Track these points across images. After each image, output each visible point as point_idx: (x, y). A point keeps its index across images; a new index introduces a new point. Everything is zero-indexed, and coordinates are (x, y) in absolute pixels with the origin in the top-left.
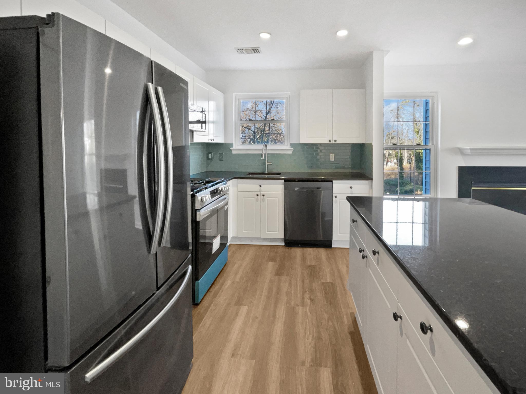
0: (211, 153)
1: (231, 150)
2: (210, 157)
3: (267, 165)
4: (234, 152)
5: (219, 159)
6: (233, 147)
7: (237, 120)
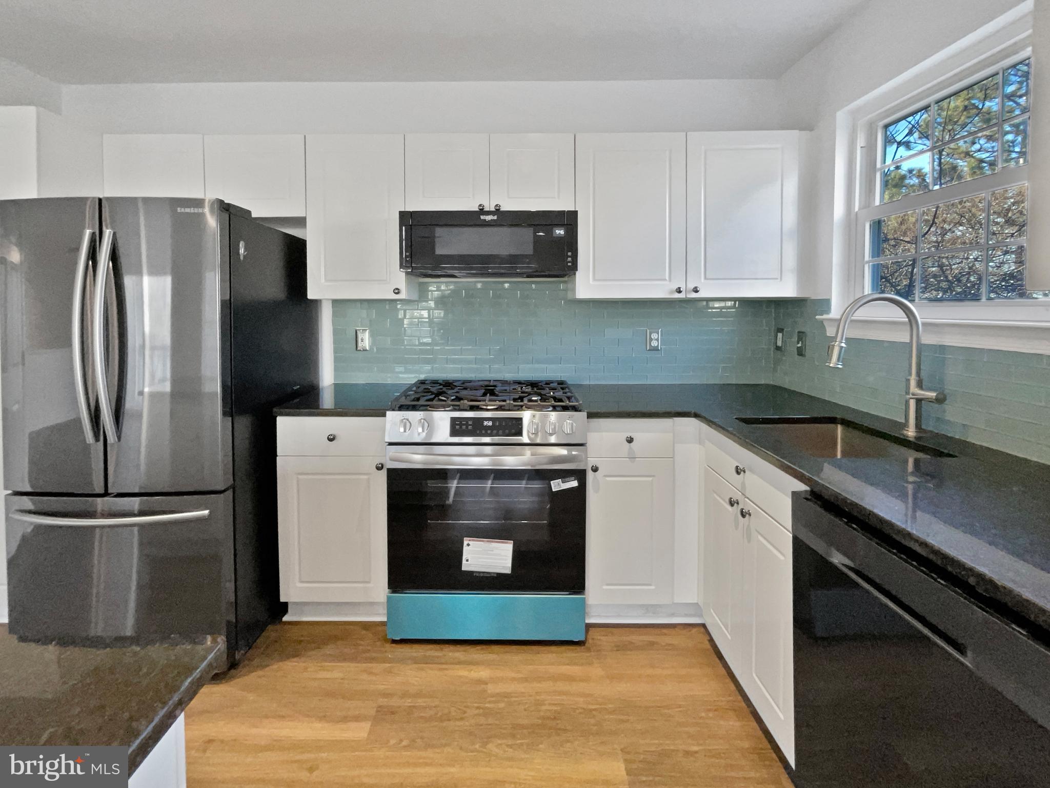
0: (782, 330)
1: (822, 324)
2: (779, 343)
5: (798, 351)
6: (828, 311)
7: (857, 209)
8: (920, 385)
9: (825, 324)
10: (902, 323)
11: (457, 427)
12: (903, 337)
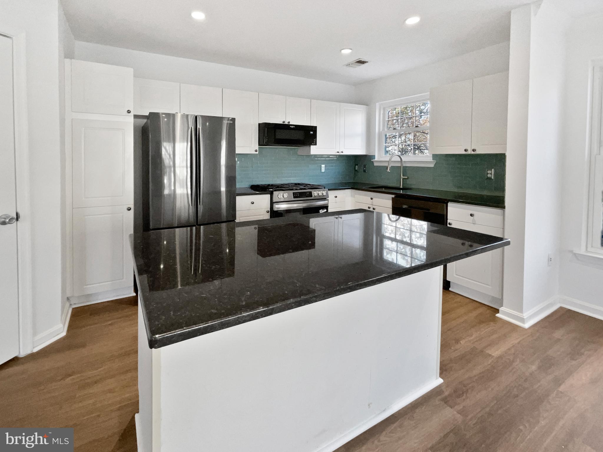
0: (357, 165)
1: (373, 162)
2: (356, 169)
3: (403, 179)
4: (375, 164)
5: (364, 171)
6: (375, 159)
7: (381, 130)
8: (403, 176)
9: (374, 162)
10: (399, 161)
11: (295, 195)
12: (399, 165)
